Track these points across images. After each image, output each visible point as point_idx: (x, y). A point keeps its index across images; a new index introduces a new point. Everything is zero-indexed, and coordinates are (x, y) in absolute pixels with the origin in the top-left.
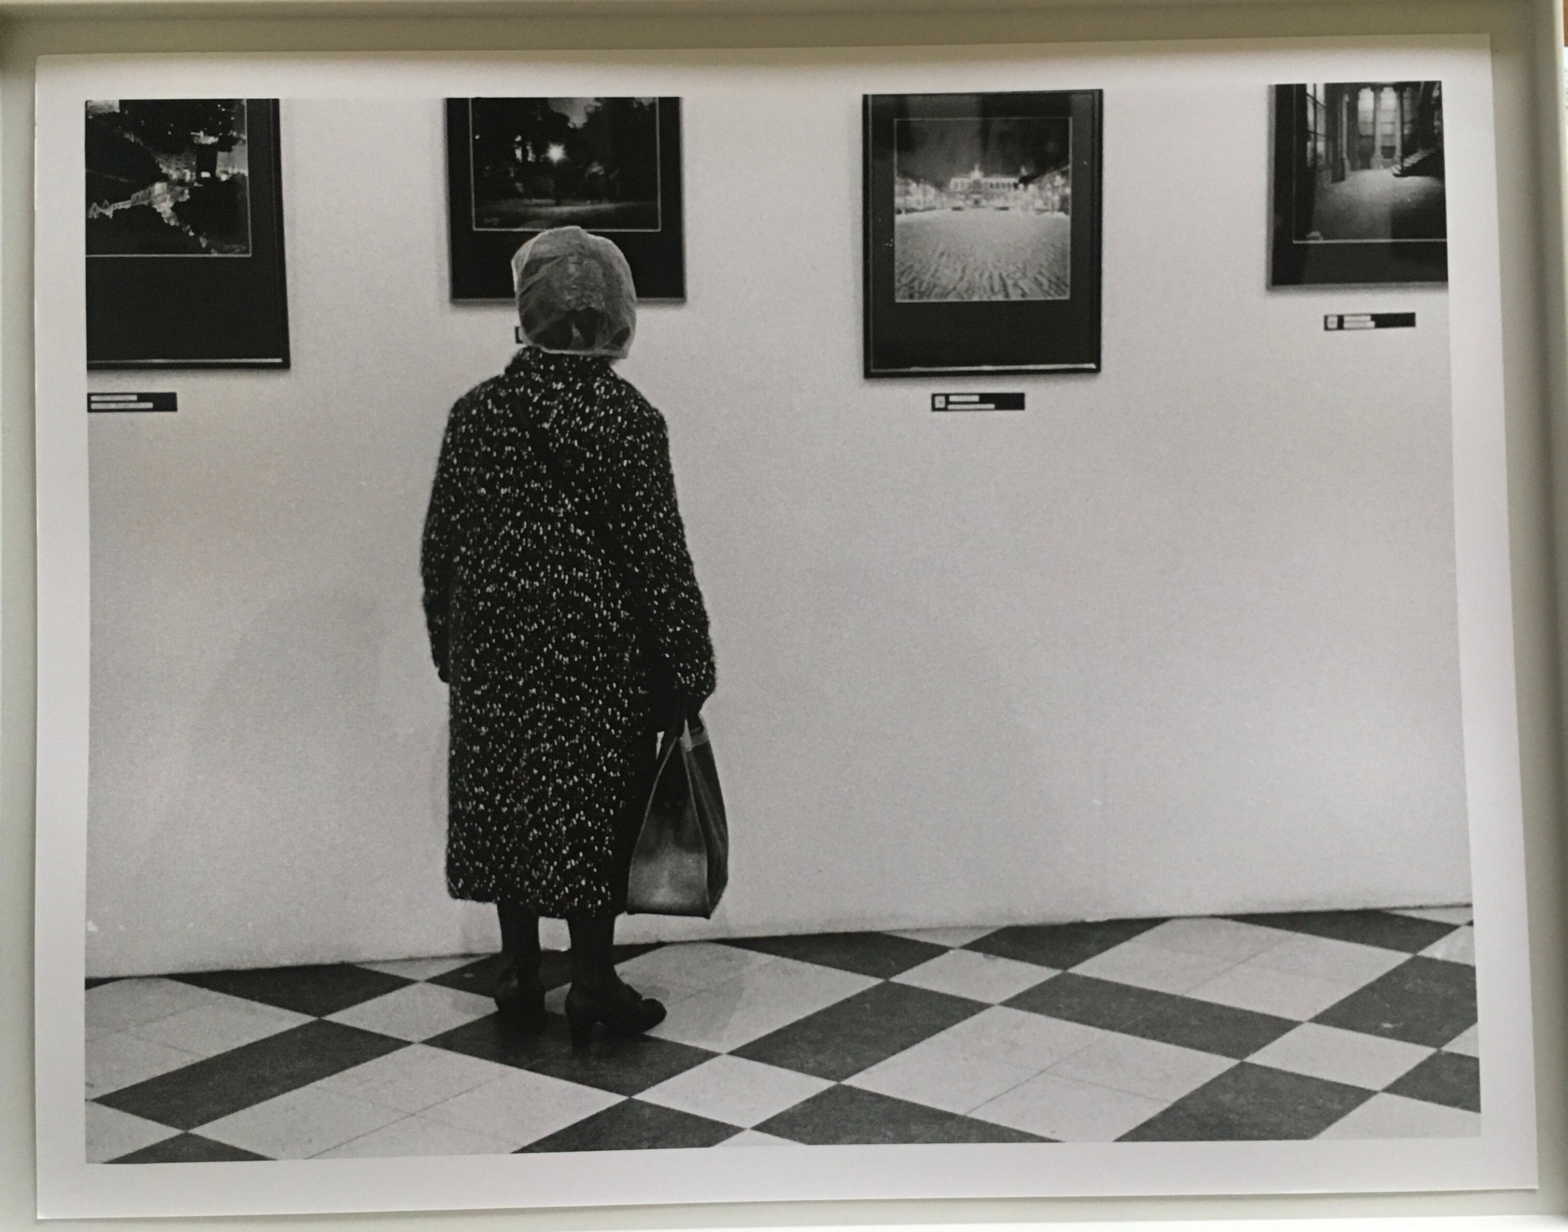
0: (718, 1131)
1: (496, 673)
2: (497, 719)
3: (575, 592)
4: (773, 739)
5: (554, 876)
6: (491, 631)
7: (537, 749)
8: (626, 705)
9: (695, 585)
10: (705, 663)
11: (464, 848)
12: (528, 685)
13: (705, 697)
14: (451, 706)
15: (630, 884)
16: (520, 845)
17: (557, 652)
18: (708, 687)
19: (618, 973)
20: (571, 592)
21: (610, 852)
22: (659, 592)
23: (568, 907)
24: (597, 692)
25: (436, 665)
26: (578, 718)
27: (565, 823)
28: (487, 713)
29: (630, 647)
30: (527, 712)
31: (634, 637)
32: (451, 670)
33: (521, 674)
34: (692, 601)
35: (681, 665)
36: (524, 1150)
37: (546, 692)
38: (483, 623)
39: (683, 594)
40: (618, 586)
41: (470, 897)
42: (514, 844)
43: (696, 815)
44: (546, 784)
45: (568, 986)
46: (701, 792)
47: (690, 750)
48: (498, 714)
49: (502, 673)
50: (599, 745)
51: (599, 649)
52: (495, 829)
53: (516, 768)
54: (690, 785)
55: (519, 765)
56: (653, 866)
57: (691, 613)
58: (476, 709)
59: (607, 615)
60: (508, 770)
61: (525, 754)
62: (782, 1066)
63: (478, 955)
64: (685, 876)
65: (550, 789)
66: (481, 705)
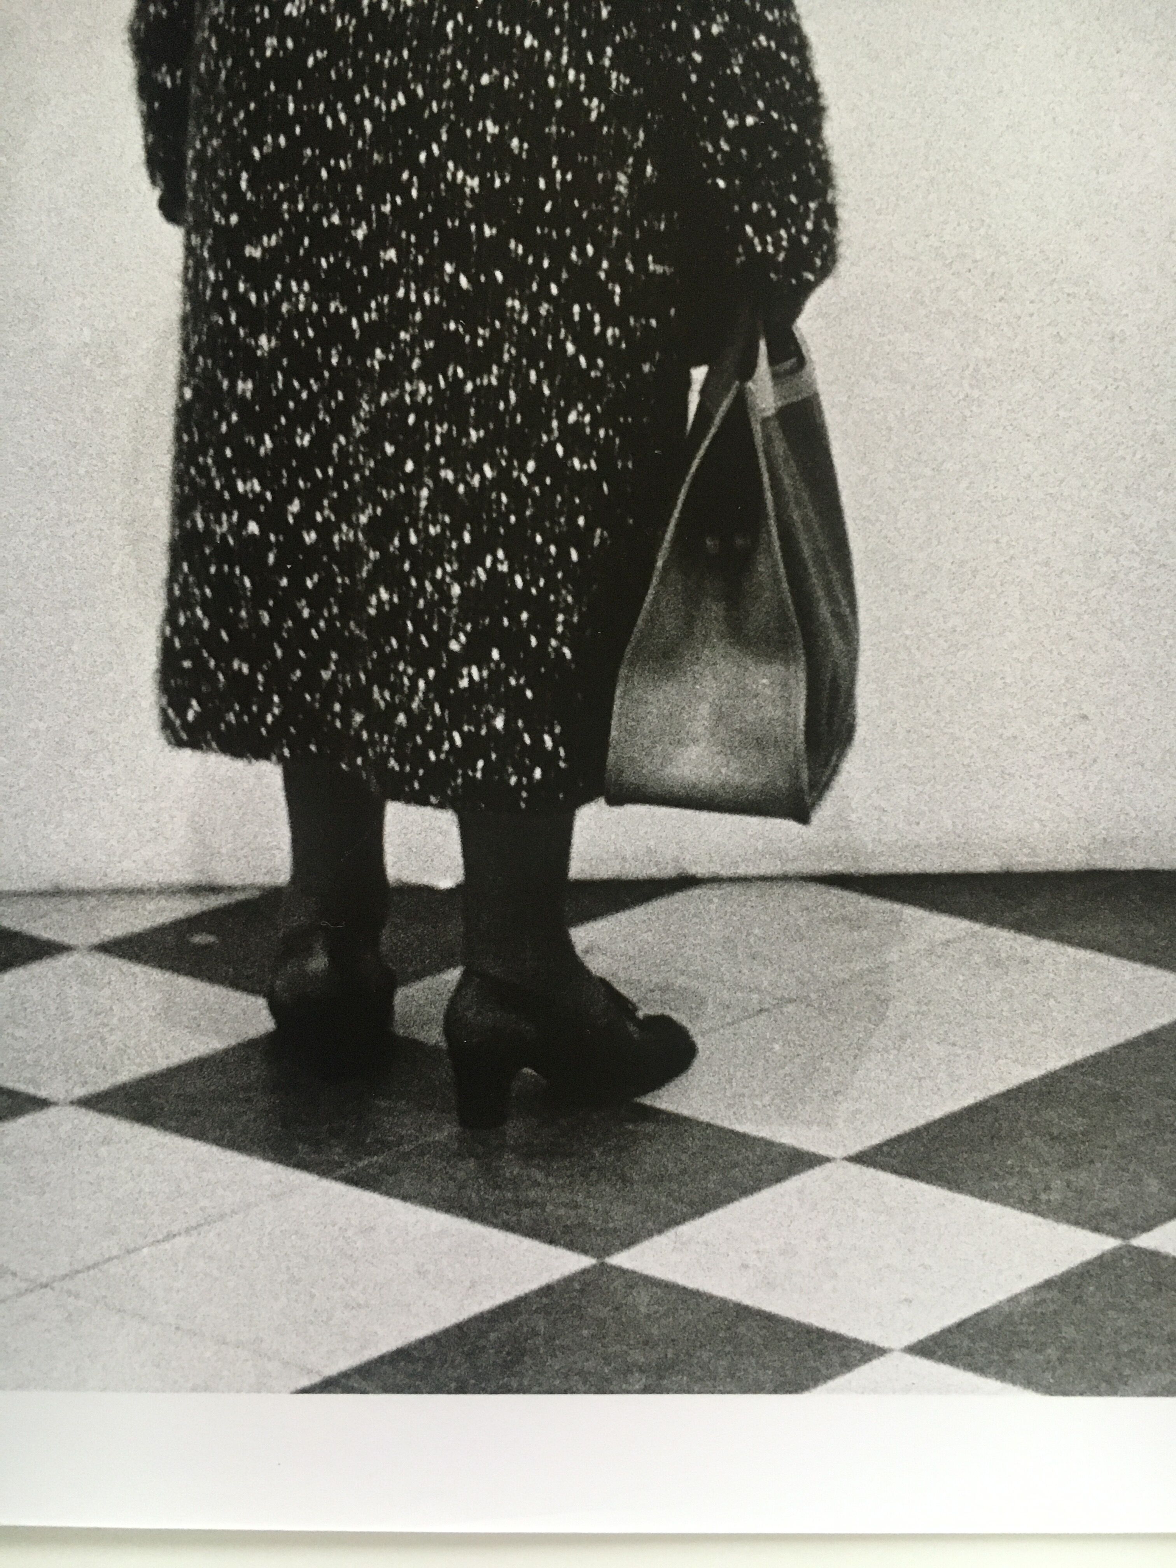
0: (821, 1353)
1: (301, 207)
2: (298, 319)
3: (500, 24)
4: (976, 393)
5: (427, 703)
6: (291, 107)
7: (395, 394)
8: (617, 300)
9: (793, 18)
10: (812, 205)
11: (206, 625)
12: (376, 241)
13: (809, 287)
14: (186, 282)
15: (614, 733)
16: (345, 626)
17: (451, 165)
18: (818, 262)
19: (579, 949)
20: (490, 23)
21: (567, 651)
22: (705, 31)
23: (459, 781)
24: (546, 264)
25: (154, 182)
26: (497, 324)
27: (456, 577)
28: (275, 303)
29: (631, 160)
30: (373, 305)
31: (641, 135)
32: (190, 195)
33: (362, 214)
34: (784, 56)
35: (755, 207)
36: (329, 1385)
37: (421, 260)
38: (272, 87)
39: (762, 39)
40: (605, 13)
41: (214, 745)
42: (330, 621)
43: (782, 570)
44: (414, 479)
45: (454, 975)
46: (796, 516)
47: (770, 413)
48: (301, 307)
49: (316, 208)
50: (547, 391)
51: (555, 160)
52: (284, 582)
53: (342, 440)
54: (769, 495)
55: (348, 431)
56: (670, 689)
57: (783, 84)
58: (247, 291)
59: (577, 81)
60: (323, 439)
61: (365, 406)
62: (984, 1196)
63: (231, 889)
64: (750, 718)
65: (425, 493)
66: (261, 284)
